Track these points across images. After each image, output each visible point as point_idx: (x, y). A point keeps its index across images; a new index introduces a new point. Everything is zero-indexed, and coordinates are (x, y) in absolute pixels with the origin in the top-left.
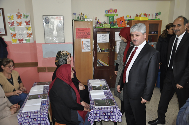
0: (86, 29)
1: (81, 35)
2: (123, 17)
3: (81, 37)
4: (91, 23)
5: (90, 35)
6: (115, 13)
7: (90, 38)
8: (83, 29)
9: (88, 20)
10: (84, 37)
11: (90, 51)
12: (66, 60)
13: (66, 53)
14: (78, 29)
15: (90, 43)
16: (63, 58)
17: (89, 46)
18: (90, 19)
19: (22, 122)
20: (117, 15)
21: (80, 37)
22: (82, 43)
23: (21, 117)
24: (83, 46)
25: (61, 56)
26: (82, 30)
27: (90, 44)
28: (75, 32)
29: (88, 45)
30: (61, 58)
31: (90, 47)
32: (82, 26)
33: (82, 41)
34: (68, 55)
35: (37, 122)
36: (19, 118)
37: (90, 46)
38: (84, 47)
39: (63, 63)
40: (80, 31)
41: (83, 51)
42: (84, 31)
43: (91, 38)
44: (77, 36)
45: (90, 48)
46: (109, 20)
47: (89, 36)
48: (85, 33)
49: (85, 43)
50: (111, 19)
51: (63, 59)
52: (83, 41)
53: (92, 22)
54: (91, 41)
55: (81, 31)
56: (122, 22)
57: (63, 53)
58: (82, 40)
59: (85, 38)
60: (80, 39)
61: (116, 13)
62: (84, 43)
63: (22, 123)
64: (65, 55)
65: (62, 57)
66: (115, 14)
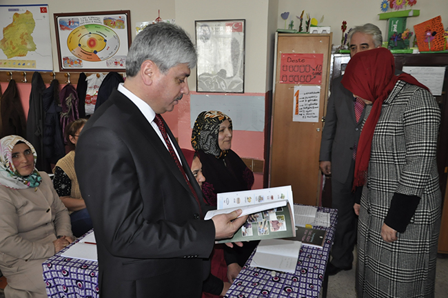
0: (310, 56)
1: (293, 73)
2: (439, 18)
3: (294, 79)
4: (327, 39)
5: (320, 74)
6: (408, 7)
7: (319, 84)
8: (302, 58)
9: (320, 31)
10: (302, 80)
11: (316, 120)
12: (215, 137)
13: (217, 117)
14: (289, 58)
15: (318, 98)
16: (208, 130)
17: (315, 106)
18: (324, 28)
19: (51, 281)
20: (416, 15)
21: (291, 79)
22: (295, 98)
23: (50, 268)
24: (297, 106)
25: (204, 125)
26: (297, 59)
27: (318, 102)
28: (279, 64)
29: (313, 102)
30: (203, 129)
31: (318, 109)
32: (299, 47)
33: (295, 91)
34: (220, 122)
35: (83, 291)
36: (45, 270)
37: (318, 105)
38: (299, 107)
39: (209, 144)
40: (291, 64)
41: (296, 118)
42: (305, 64)
43: (323, 83)
44: (282, 77)
45: (316, 111)
46: (390, 30)
47: (317, 76)
48: (308, 68)
49: (304, 96)
50: (395, 26)
51: (208, 132)
52: (300, 93)
53: (329, 36)
54: (323, 93)
55: (294, 64)
56: (434, 34)
57: (210, 115)
58: (297, 88)
59: (306, 82)
60: (291, 85)
61: (414, 7)
62: (300, 97)
63: (53, 285)
64: (213, 123)
65: (206, 126)
66: (410, 10)
